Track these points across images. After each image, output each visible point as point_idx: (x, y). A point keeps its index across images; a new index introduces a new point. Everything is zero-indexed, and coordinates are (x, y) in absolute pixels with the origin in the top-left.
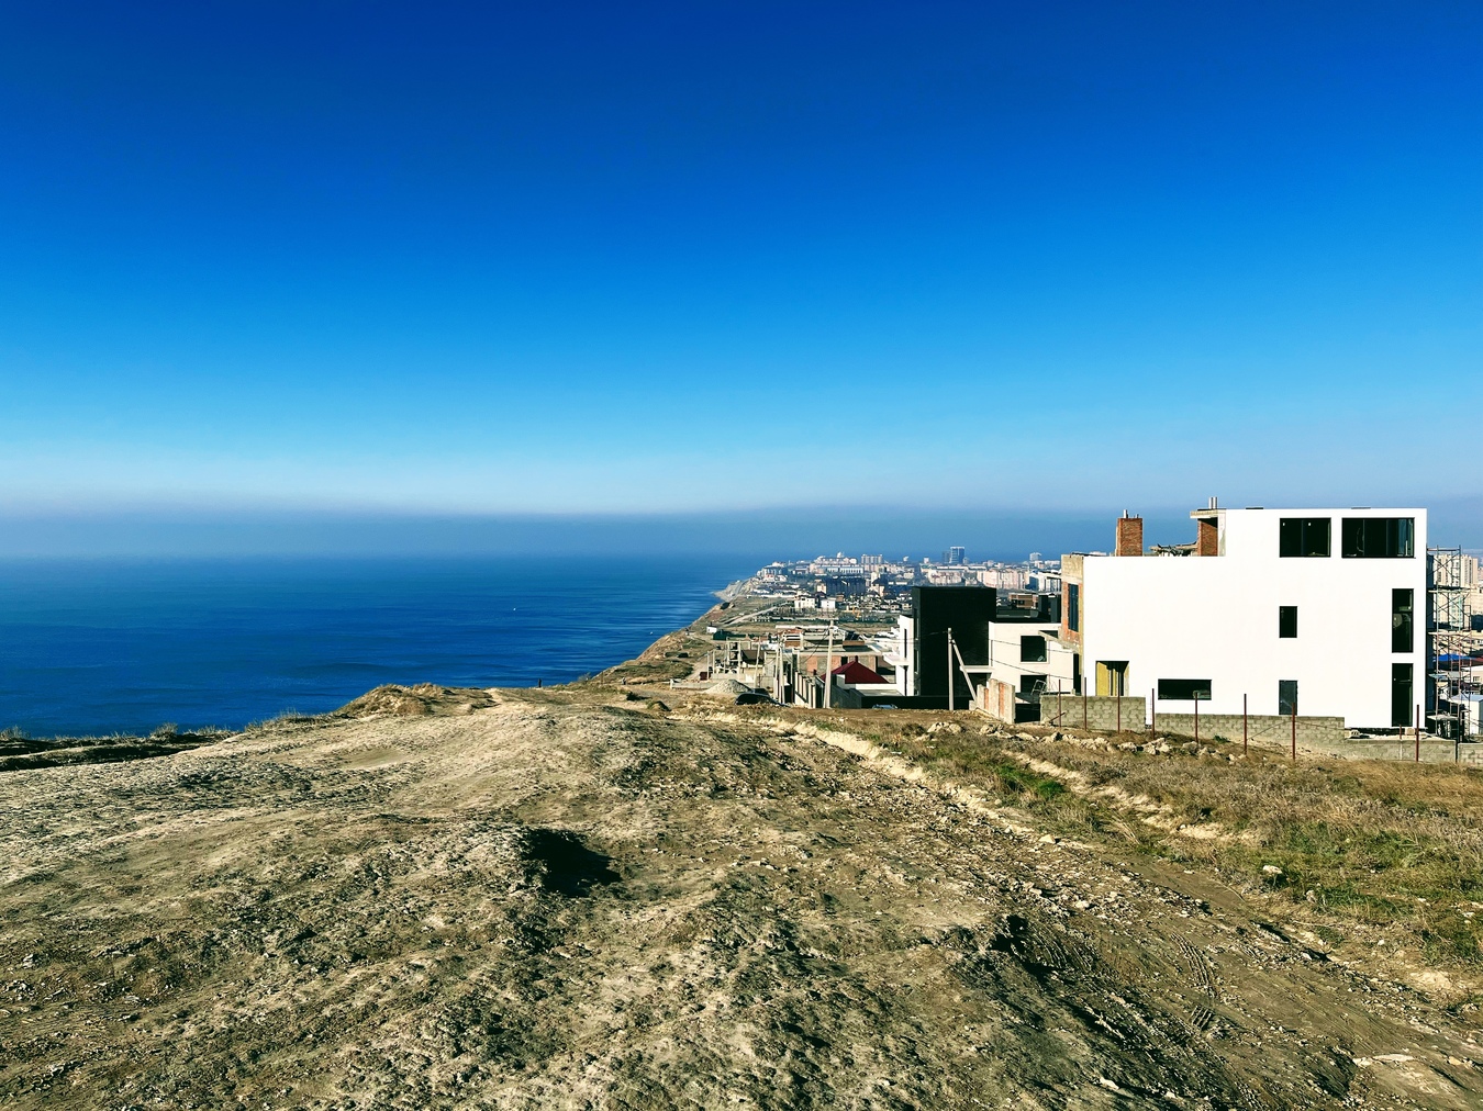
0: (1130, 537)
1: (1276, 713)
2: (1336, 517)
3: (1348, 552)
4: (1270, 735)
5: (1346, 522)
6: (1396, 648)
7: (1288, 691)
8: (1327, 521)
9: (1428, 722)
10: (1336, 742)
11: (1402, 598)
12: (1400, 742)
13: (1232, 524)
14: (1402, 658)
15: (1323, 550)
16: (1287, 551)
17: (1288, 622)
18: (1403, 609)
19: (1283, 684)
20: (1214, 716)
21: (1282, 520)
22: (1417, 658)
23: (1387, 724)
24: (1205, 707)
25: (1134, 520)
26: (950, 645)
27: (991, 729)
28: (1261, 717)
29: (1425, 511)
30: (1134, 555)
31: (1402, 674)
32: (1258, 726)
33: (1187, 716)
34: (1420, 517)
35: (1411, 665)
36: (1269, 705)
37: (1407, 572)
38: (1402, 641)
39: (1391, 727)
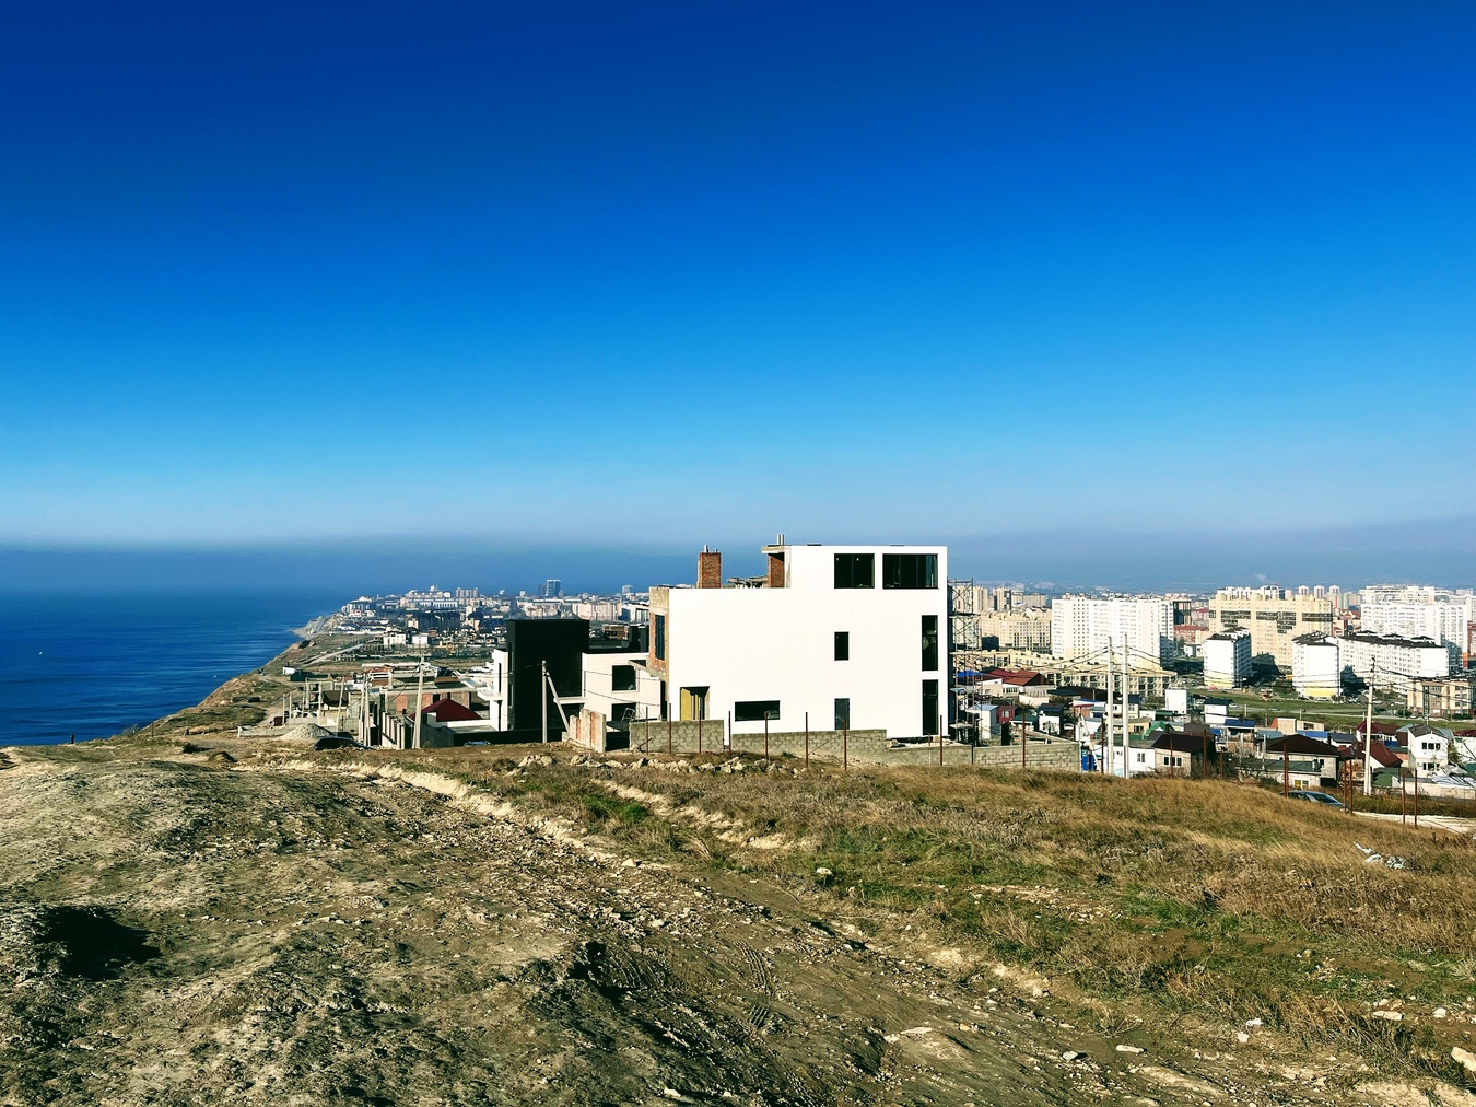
0: (710, 571)
1: (832, 728)
2: (878, 553)
3: (886, 585)
4: (828, 749)
5: (886, 557)
6: (925, 668)
7: (842, 707)
8: (871, 557)
9: (951, 730)
10: (880, 751)
11: (929, 623)
12: (929, 749)
13: (796, 557)
14: (930, 675)
15: (868, 582)
16: (841, 581)
17: (842, 646)
18: (930, 633)
19: (838, 702)
20: (783, 734)
21: (836, 555)
22: (940, 675)
23: (919, 733)
24: (774, 726)
25: (713, 554)
26: (544, 678)
27: (581, 759)
28: (820, 732)
29: (945, 548)
30: (714, 587)
31: (930, 688)
32: (818, 741)
33: (759, 735)
34: (942, 553)
35: (937, 681)
36: (825, 721)
37: (931, 601)
38: (929, 661)
39: (922, 736)
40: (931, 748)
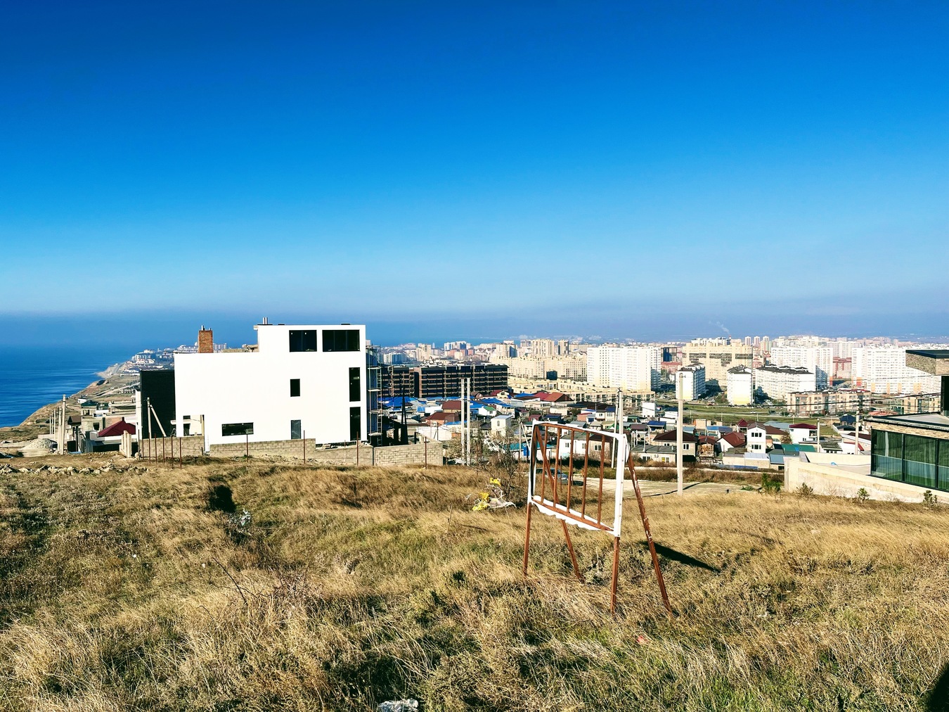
0: (205, 342)
1: (289, 438)
2: (319, 329)
3: (325, 350)
5: (325, 332)
6: (352, 399)
7: (296, 426)
9: (368, 437)
10: (311, 452)
11: (354, 372)
12: (344, 449)
14: (355, 404)
16: (294, 348)
17: (295, 388)
18: (355, 378)
21: (290, 332)
22: (362, 404)
26: (149, 408)
28: (271, 442)
29: (364, 326)
30: (208, 352)
31: (355, 412)
32: (269, 447)
34: (362, 329)
35: (359, 408)
36: (286, 434)
37: (357, 359)
38: (355, 395)
40: (346, 449)
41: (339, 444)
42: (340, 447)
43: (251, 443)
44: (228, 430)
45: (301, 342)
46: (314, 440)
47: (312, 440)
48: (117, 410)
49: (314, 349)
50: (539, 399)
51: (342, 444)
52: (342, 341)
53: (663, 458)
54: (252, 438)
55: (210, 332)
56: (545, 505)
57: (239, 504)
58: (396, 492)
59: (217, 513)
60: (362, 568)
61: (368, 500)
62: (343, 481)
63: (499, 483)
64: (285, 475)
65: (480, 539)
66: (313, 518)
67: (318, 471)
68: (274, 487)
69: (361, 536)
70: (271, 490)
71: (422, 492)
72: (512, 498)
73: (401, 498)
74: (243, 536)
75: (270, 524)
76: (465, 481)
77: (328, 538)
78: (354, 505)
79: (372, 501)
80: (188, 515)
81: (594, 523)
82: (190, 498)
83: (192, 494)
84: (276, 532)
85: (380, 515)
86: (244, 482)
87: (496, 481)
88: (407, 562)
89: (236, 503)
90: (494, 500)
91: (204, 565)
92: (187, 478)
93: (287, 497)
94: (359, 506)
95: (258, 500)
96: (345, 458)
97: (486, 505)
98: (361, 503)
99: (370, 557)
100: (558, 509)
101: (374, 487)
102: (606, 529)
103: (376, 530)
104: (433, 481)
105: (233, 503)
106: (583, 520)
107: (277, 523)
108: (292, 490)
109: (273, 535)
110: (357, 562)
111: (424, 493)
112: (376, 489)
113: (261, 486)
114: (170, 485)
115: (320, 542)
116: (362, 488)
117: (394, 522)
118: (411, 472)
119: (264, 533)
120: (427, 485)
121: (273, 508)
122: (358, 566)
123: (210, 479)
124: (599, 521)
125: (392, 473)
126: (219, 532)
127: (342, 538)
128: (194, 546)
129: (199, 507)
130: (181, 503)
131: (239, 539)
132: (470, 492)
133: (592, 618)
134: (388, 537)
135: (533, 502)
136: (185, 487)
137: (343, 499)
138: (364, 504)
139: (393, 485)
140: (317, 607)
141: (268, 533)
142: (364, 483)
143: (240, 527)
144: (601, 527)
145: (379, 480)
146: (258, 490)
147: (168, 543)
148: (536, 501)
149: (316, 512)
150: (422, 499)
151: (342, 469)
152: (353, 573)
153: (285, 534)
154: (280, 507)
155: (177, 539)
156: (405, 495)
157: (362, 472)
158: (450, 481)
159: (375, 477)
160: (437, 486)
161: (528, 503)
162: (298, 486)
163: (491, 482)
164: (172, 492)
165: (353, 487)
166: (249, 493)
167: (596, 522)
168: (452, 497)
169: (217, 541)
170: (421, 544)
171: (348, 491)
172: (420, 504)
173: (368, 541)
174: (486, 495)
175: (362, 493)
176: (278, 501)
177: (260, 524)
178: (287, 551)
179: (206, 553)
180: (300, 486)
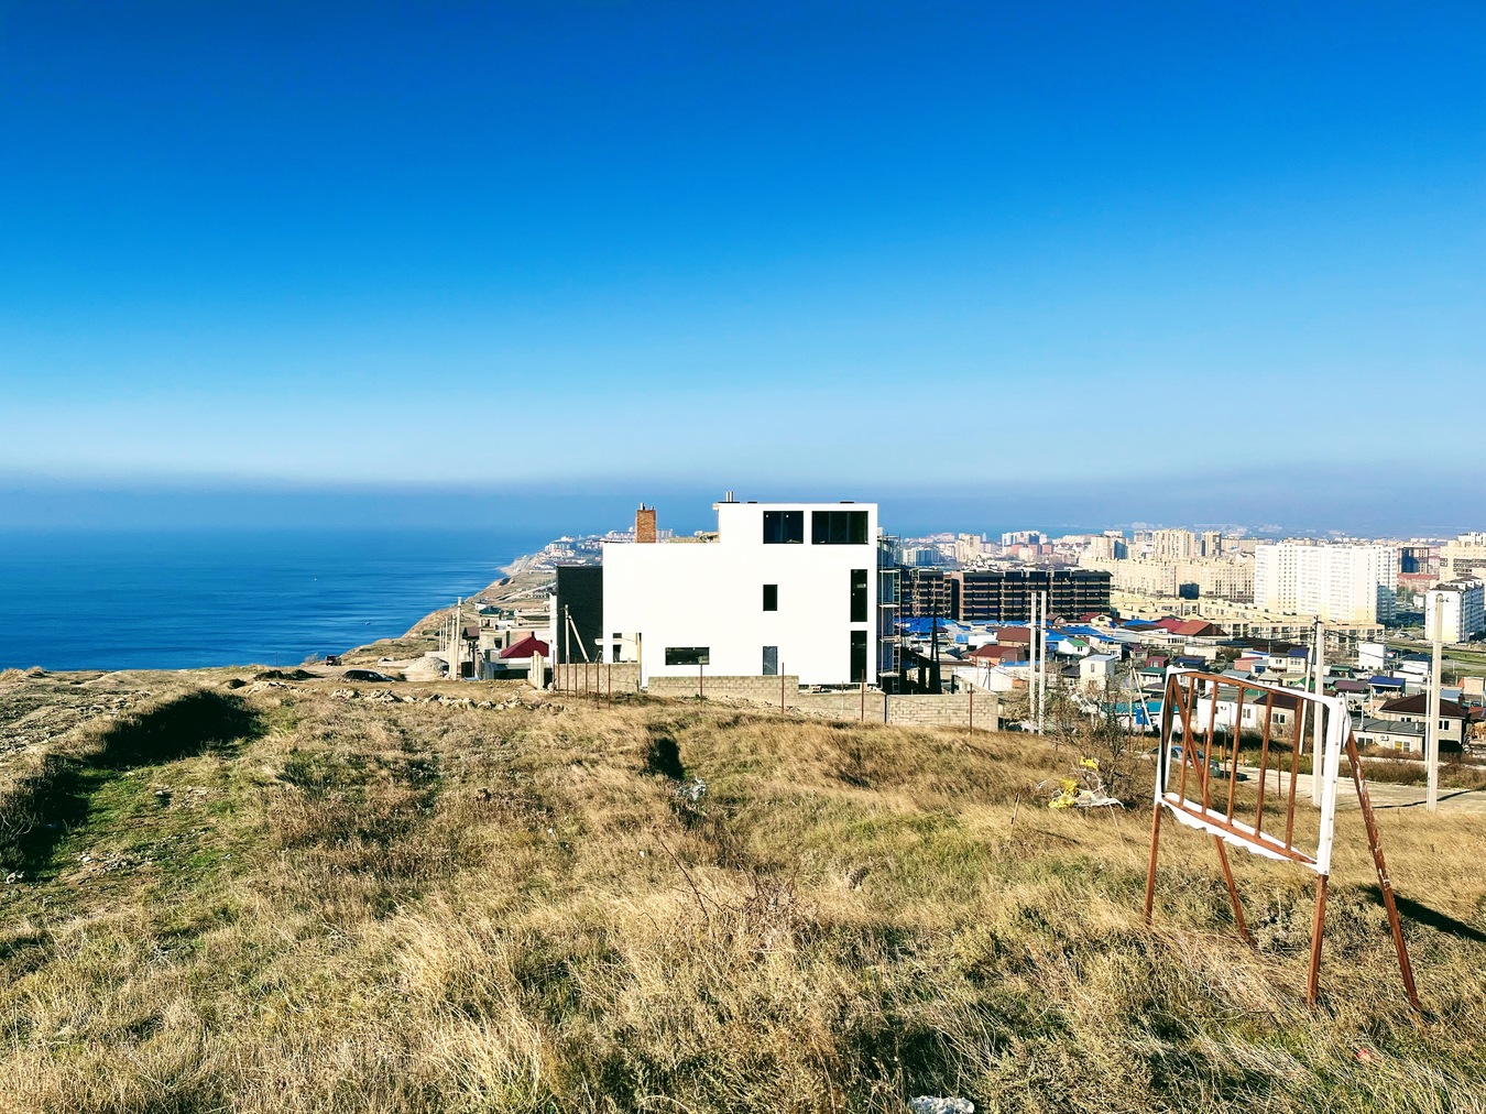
1: (759, 673)
2: (808, 510)
3: (815, 541)
5: (815, 514)
6: (854, 618)
7: (770, 655)
8: (800, 514)
10: (792, 696)
11: (858, 577)
12: (841, 695)
14: (859, 626)
15: (797, 537)
16: (770, 537)
17: (770, 598)
18: (860, 586)
19: (766, 649)
21: (765, 513)
22: (870, 626)
30: (649, 542)
31: (858, 639)
34: (872, 510)
36: (755, 667)
37: (863, 556)
38: (858, 612)
39: (849, 683)
40: (844, 695)
41: (833, 687)
42: (834, 691)
43: (707, 679)
44: (675, 656)
45: (781, 528)
46: (797, 678)
47: (793, 677)
48: (525, 621)
49: (800, 539)
50: (1165, 630)
51: (838, 687)
52: (841, 528)
53: (1399, 743)
54: (708, 671)
55: (653, 512)
56: (1186, 810)
57: (688, 768)
58: (922, 769)
59: (659, 777)
60: (873, 882)
61: (879, 779)
62: (841, 743)
63: (1095, 766)
64: (755, 729)
65: (1066, 856)
66: (797, 798)
67: (805, 726)
68: (739, 745)
69: (870, 831)
70: (735, 750)
71: (964, 771)
72: (1117, 792)
73: (932, 778)
74: (696, 816)
75: (734, 801)
76: (1036, 758)
77: (822, 828)
78: (857, 782)
79: (885, 778)
80: (619, 778)
81: (1278, 847)
82: (621, 753)
83: (625, 748)
84: (743, 814)
85: (900, 802)
86: (696, 734)
87: (1090, 763)
88: (945, 880)
89: (684, 766)
90: (1085, 793)
91: (642, 853)
92: (619, 724)
93: (758, 762)
94: (865, 785)
95: (717, 763)
96: (844, 708)
97: (1071, 800)
98: (868, 779)
99: (885, 866)
100: (1210, 818)
101: (888, 757)
102: (1302, 859)
103: (893, 826)
104: (982, 756)
105: (680, 765)
106: (1257, 839)
107: (744, 801)
108: (764, 752)
109: (738, 817)
110: (863, 873)
111: (968, 773)
112: (893, 761)
113: (722, 741)
114: (595, 733)
115: (807, 836)
116: (870, 757)
117: (922, 815)
118: (946, 738)
119: (725, 813)
120: (972, 761)
121: (738, 777)
122: (867, 878)
123: (649, 728)
124: (1289, 843)
125: (918, 737)
126: (661, 808)
127: (841, 833)
128: (628, 825)
129: (634, 768)
130: (610, 760)
131: (690, 820)
132: (1046, 779)
133: (1272, 1008)
134: (915, 838)
135: (1164, 803)
136: (615, 737)
137: (841, 772)
138: (873, 783)
139: (918, 756)
140: (810, 934)
141: (731, 815)
142: (874, 749)
143: (690, 801)
144: (1292, 855)
145: (898, 746)
146: (716, 749)
147: (595, 816)
148: (1170, 802)
149: (802, 789)
150: (965, 783)
151: (839, 726)
152: (858, 888)
153: (755, 818)
154: (748, 776)
155: (606, 812)
156: (938, 774)
157: (869, 732)
158: (1011, 756)
159: (890, 742)
160: (988, 764)
161: (1156, 803)
162: (774, 746)
163: (1082, 763)
164: (597, 742)
165: (856, 756)
166: (704, 752)
167: (1283, 845)
168: (1014, 784)
169: (659, 820)
170: (966, 854)
171: (848, 760)
172: (961, 791)
173: (881, 842)
174: (1072, 784)
175: (869, 766)
176: (745, 766)
177: (720, 800)
178: (758, 845)
179: (645, 836)
180: (776, 746)
